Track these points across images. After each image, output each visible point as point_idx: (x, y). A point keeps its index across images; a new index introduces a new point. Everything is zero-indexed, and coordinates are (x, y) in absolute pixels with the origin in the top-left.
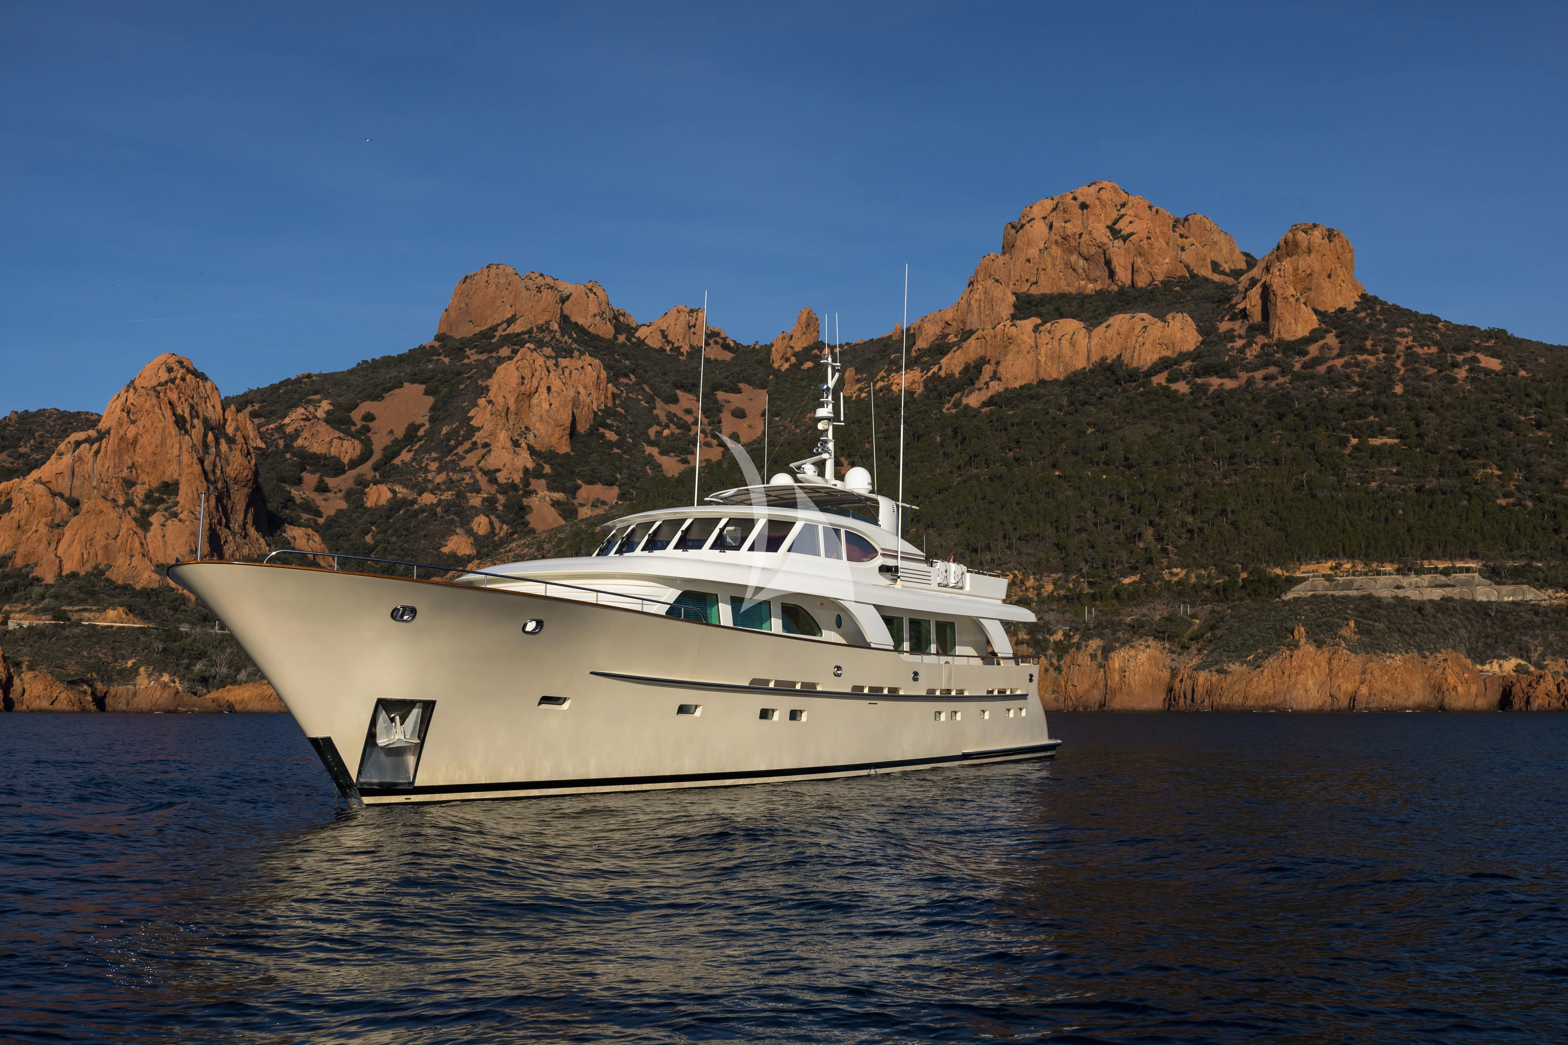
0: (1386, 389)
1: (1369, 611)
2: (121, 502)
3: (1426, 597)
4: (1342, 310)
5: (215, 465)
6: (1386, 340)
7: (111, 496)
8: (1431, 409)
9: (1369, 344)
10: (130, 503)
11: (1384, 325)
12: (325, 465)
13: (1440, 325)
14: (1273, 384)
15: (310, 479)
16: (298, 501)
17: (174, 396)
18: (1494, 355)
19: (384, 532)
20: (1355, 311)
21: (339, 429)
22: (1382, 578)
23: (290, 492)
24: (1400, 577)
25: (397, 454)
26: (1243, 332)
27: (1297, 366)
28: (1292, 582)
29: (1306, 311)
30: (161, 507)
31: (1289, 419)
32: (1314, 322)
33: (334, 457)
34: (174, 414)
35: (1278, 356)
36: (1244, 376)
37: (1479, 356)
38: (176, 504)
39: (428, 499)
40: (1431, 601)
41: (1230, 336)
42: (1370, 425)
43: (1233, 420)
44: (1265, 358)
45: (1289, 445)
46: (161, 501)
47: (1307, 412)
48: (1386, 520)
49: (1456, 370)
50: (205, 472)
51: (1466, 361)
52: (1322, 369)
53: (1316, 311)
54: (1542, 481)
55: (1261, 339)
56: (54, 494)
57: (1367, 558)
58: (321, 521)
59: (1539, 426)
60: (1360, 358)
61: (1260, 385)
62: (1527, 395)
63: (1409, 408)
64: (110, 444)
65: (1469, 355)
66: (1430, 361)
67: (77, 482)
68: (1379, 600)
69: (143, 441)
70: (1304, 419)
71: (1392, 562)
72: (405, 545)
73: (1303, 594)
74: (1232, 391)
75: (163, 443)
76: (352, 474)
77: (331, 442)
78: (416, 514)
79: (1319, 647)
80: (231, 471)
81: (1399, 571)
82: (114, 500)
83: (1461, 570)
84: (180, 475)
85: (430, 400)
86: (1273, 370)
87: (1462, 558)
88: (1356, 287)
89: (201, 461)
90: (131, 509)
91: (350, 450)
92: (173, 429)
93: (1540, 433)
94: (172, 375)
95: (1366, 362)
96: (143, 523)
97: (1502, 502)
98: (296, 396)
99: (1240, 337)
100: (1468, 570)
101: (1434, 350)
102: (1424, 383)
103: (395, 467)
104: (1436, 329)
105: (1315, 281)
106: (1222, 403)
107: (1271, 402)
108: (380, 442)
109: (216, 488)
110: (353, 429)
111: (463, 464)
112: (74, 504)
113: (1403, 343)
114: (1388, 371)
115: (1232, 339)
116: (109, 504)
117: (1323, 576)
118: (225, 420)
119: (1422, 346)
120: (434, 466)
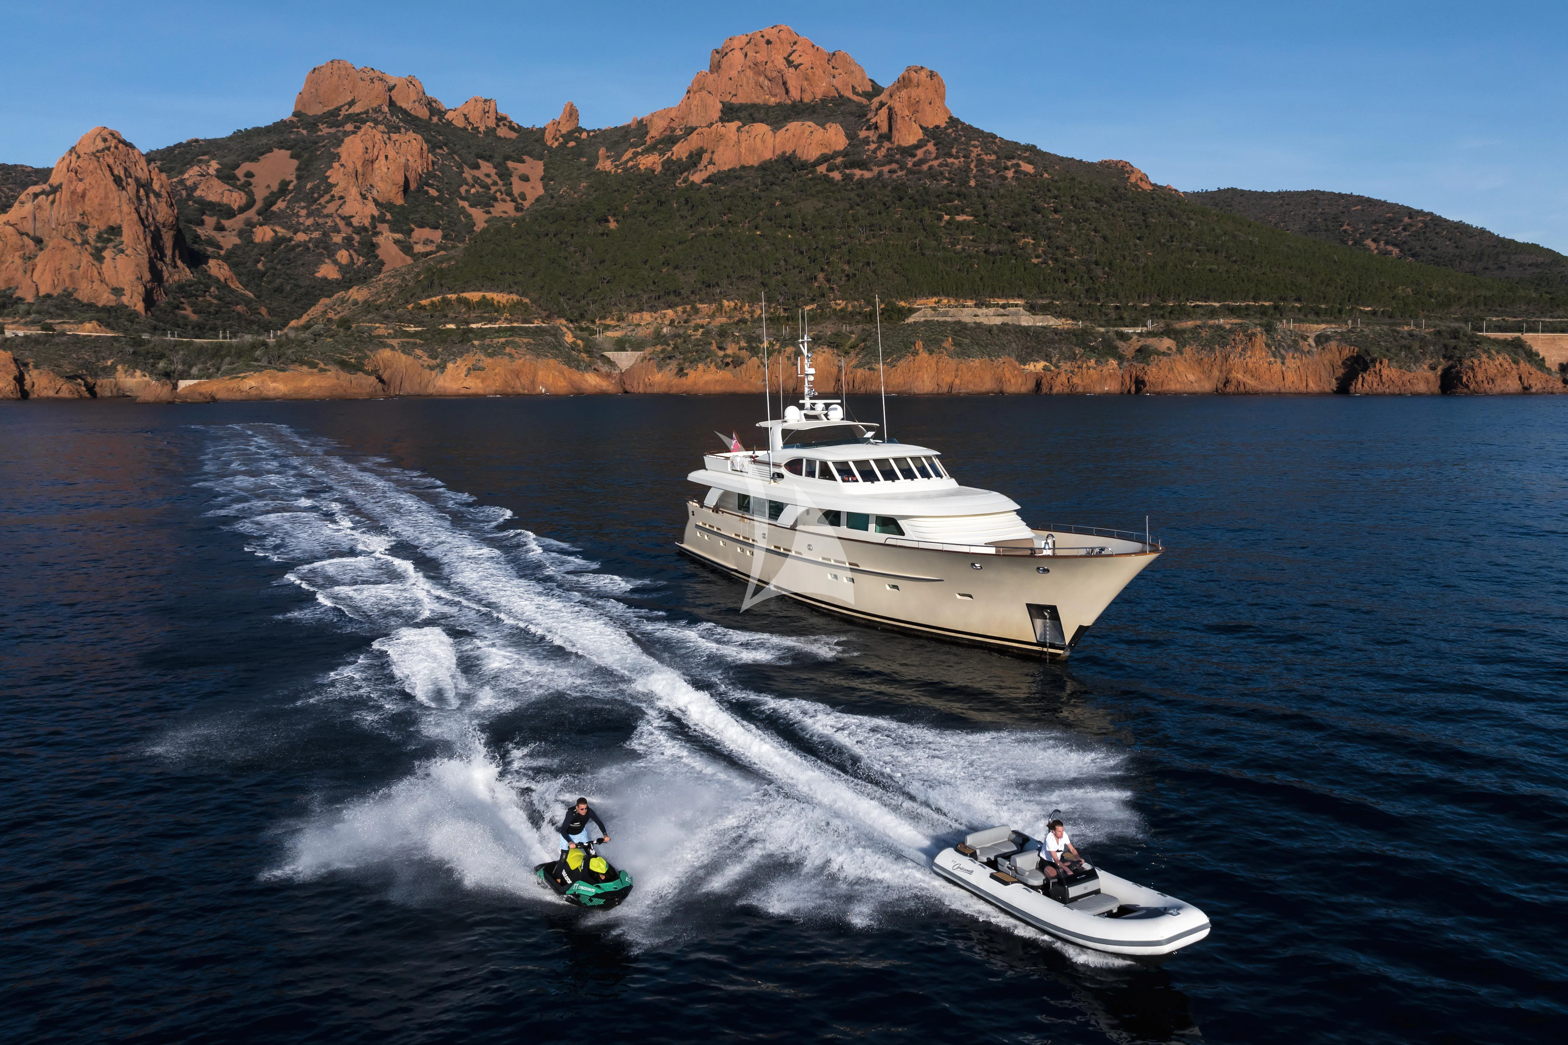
0: (965, 183)
1: (960, 331)
2: (79, 241)
3: (992, 323)
4: (937, 127)
5: (147, 214)
6: (965, 149)
7: (70, 236)
8: (992, 197)
9: (954, 151)
10: (85, 242)
11: (963, 139)
12: (220, 211)
13: (997, 140)
14: (895, 176)
15: (210, 220)
16: (203, 238)
17: (111, 161)
18: (1030, 163)
19: (272, 261)
20: (946, 128)
21: (228, 184)
22: (966, 309)
23: (196, 231)
24: (976, 309)
25: (274, 203)
26: (875, 139)
27: (910, 165)
28: (911, 311)
29: (916, 127)
30: (110, 245)
31: (905, 200)
32: (920, 134)
33: (226, 205)
34: (113, 175)
35: (898, 156)
36: (876, 170)
37: (1021, 162)
38: (122, 243)
39: (301, 237)
40: (996, 325)
41: (866, 141)
42: (956, 207)
43: (871, 200)
44: (889, 159)
45: (906, 218)
46: (109, 240)
47: (916, 197)
48: (968, 271)
49: (1007, 171)
50: (141, 220)
51: (1013, 165)
52: (925, 167)
53: (921, 127)
54: (1058, 248)
55: (887, 145)
56: (21, 233)
57: (957, 296)
58: (222, 253)
59: (1056, 211)
60: (950, 160)
61: (886, 175)
62: (1049, 190)
63: (979, 196)
64: (63, 196)
65: (1015, 161)
66: (991, 164)
67: (39, 225)
68: (966, 324)
69: (89, 195)
70: (915, 201)
71: (972, 299)
73: (917, 319)
74: (869, 180)
75: (106, 197)
76: (241, 217)
77: (222, 193)
78: (293, 248)
79: (930, 354)
80: (160, 218)
81: (976, 305)
82: (73, 240)
83: (1013, 305)
84: (122, 221)
85: (295, 163)
86: (894, 166)
87: (1013, 297)
88: (947, 111)
89: (137, 211)
90: (87, 246)
91: (238, 200)
92: (112, 186)
93: (1056, 216)
94: (107, 144)
95: (953, 163)
96: (98, 256)
97: (1035, 261)
98: (188, 156)
99: (873, 142)
100: (1016, 305)
101: (993, 157)
102: (988, 180)
103: (273, 213)
104: (995, 142)
105: (921, 106)
106: (863, 188)
107: (894, 189)
108: (260, 194)
109: (150, 231)
110: (238, 183)
111: (325, 211)
112: (39, 241)
113: (976, 151)
114: (967, 170)
115: (868, 143)
116: (69, 243)
117: (931, 307)
118: (152, 180)
119: (986, 154)
120: (303, 212)
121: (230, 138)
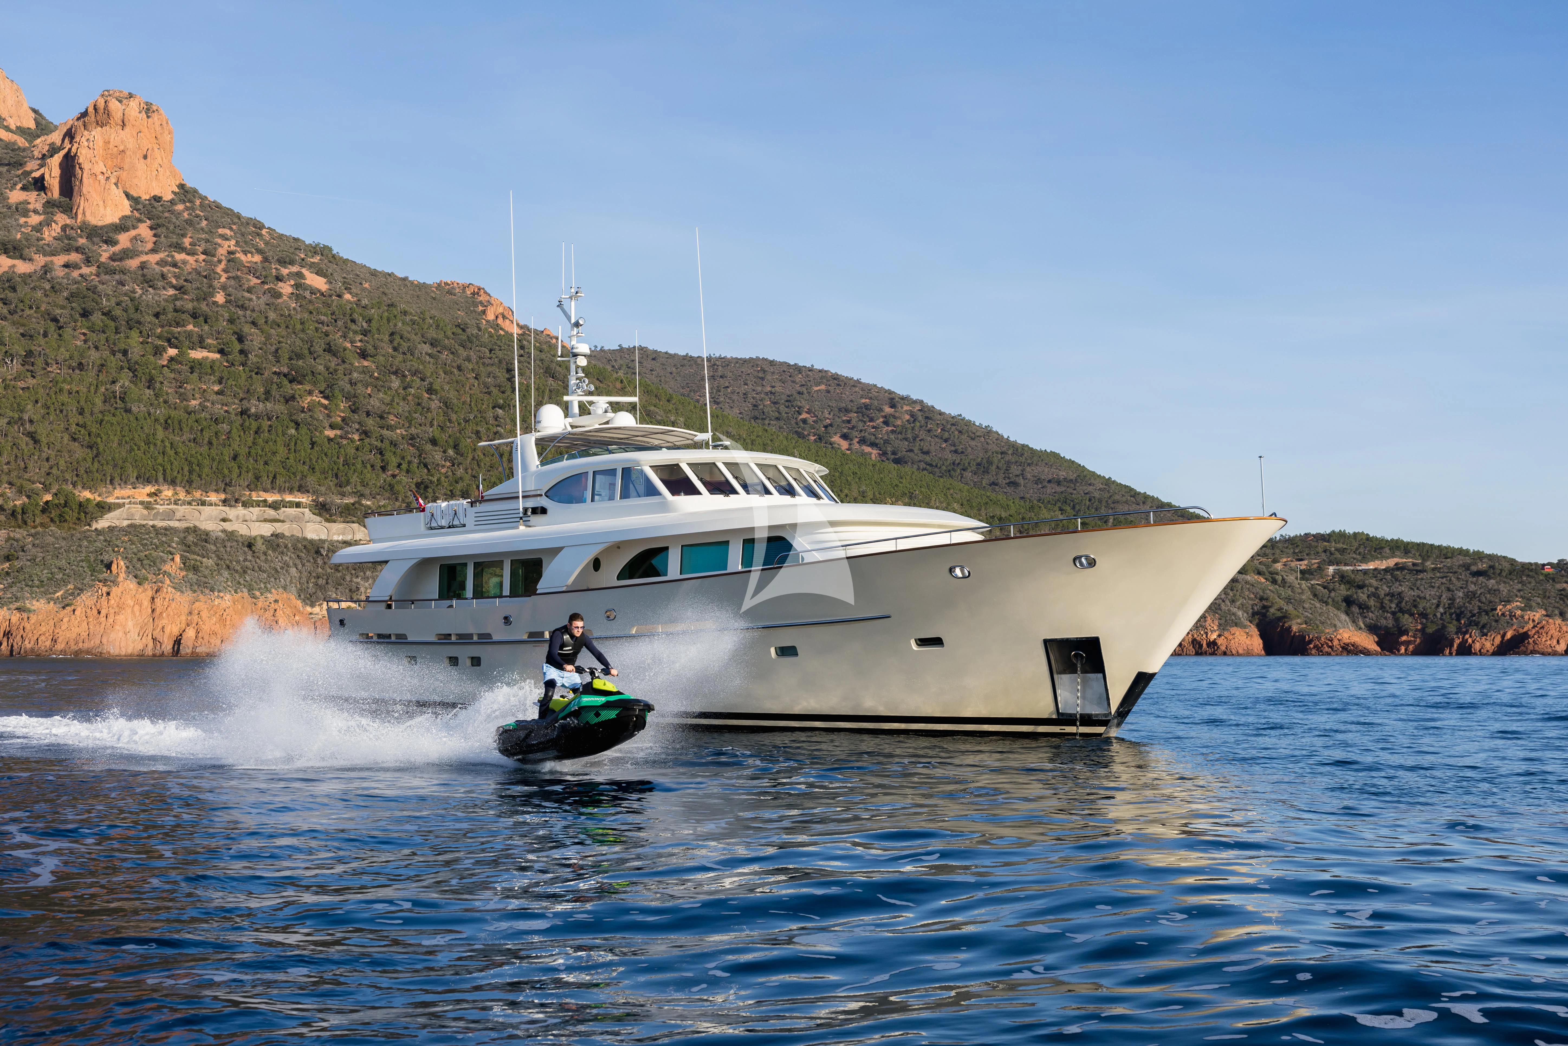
0: (205, 296)
1: (196, 545)
3: (254, 533)
4: (157, 199)
6: (207, 241)
8: (254, 323)
9: (187, 241)
11: (204, 223)
13: (264, 232)
14: (75, 274)
18: (320, 273)
20: (172, 202)
22: (207, 508)
24: (226, 508)
26: (39, 206)
27: (104, 258)
28: (104, 508)
29: (117, 194)
31: (97, 318)
32: (125, 208)
35: (82, 241)
36: (40, 260)
37: (304, 271)
40: (261, 537)
41: (22, 209)
42: (189, 335)
43: (28, 312)
44: (66, 242)
45: (96, 348)
47: (118, 312)
48: (208, 444)
49: (280, 284)
51: (291, 275)
52: (133, 264)
53: (128, 195)
54: (368, 414)
55: (62, 219)
57: (190, 485)
59: (363, 355)
60: (179, 257)
61: (60, 273)
62: (353, 321)
63: (231, 321)
65: (295, 269)
66: (252, 270)
68: (206, 533)
70: (114, 319)
71: (217, 491)
73: (118, 523)
74: (26, 277)
79: (140, 583)
81: (225, 502)
83: (291, 504)
86: (74, 257)
87: (292, 491)
88: (174, 174)
93: (366, 363)
95: (185, 262)
97: (329, 433)
99: (36, 212)
100: (298, 504)
101: (257, 258)
102: (247, 295)
104: (258, 235)
105: (128, 160)
106: (14, 289)
107: (74, 295)
113: (226, 246)
114: (211, 275)
115: (25, 213)
117: (141, 502)
119: (245, 253)
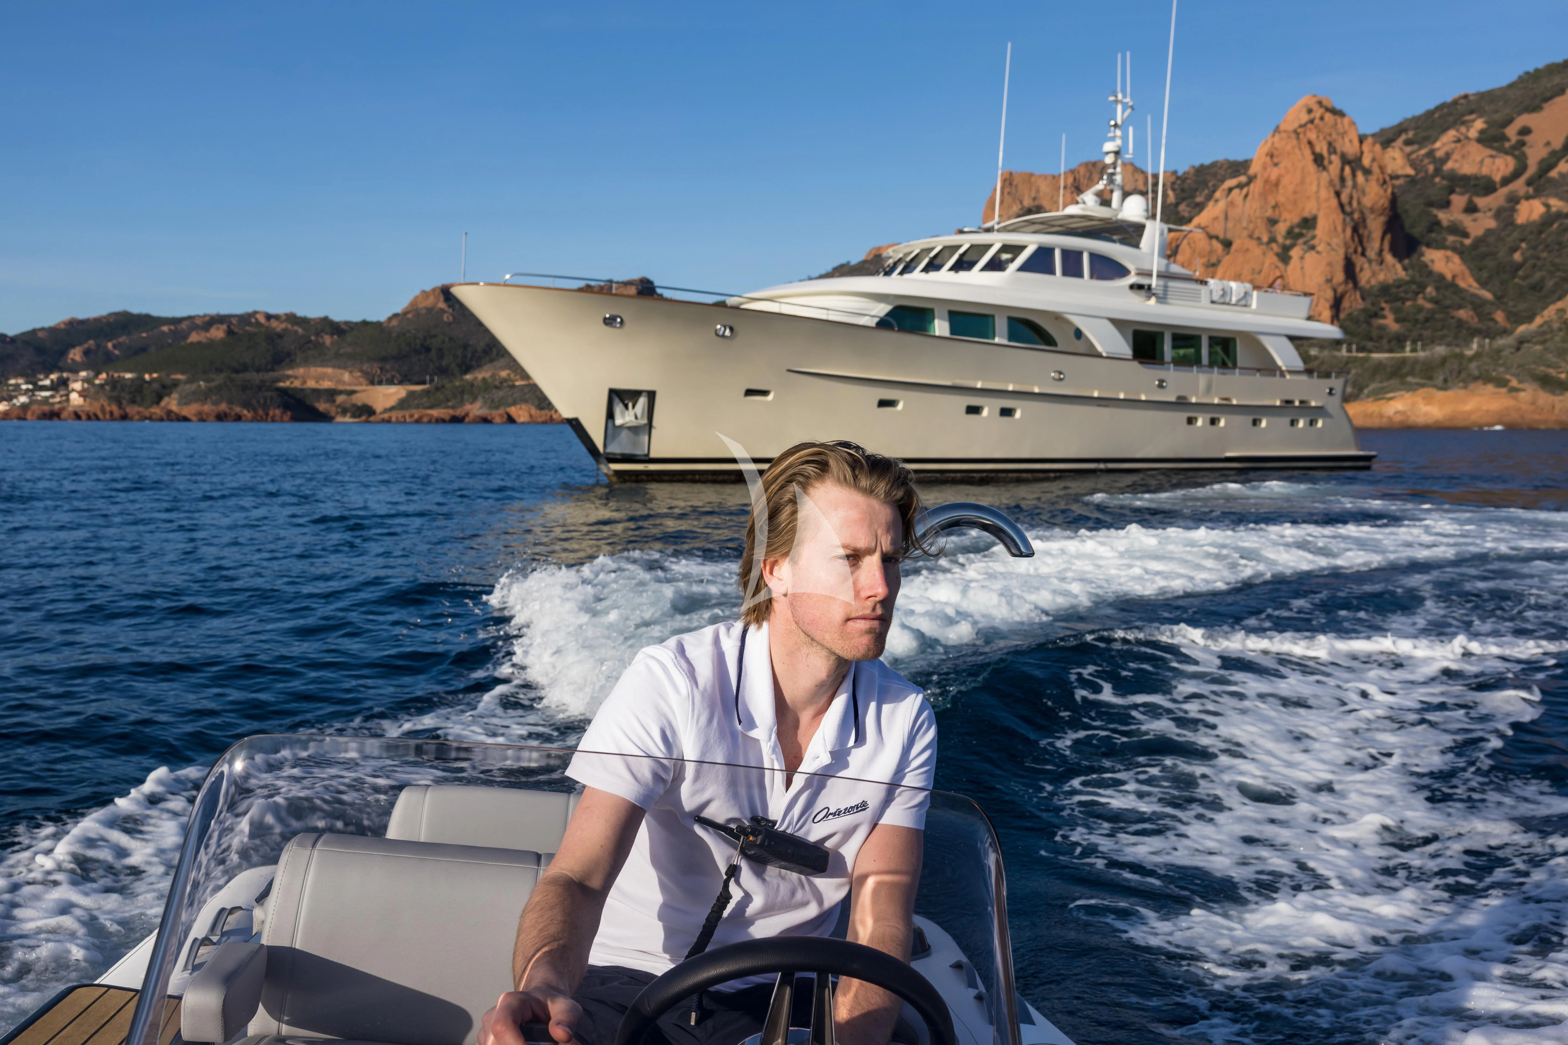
2: (1265, 239)
5: (1351, 198)
7: (1256, 235)
10: (1272, 240)
12: (1475, 186)
15: (1459, 201)
16: (1445, 223)
17: (1312, 135)
19: (1534, 248)
21: (1491, 147)
23: (1436, 216)
25: (1553, 166)
30: (1301, 241)
33: (1485, 177)
34: (1314, 153)
38: (1314, 237)
46: (1301, 235)
50: (1342, 206)
56: (1211, 237)
58: (1467, 242)
64: (1256, 187)
67: (1230, 225)
69: (1285, 181)
72: (1557, 260)
75: (1302, 182)
76: (1503, 192)
77: (1482, 162)
80: (1367, 201)
82: (1259, 239)
84: (1318, 209)
89: (1338, 194)
90: (1274, 245)
91: (1502, 167)
92: (1312, 167)
94: (1312, 116)
96: (1284, 257)
98: (1451, 119)
103: (1551, 181)
108: (1535, 154)
109: (1352, 219)
110: (1507, 145)
112: (1227, 244)
116: (1254, 243)
118: (1362, 153)
121: (1511, 86)
